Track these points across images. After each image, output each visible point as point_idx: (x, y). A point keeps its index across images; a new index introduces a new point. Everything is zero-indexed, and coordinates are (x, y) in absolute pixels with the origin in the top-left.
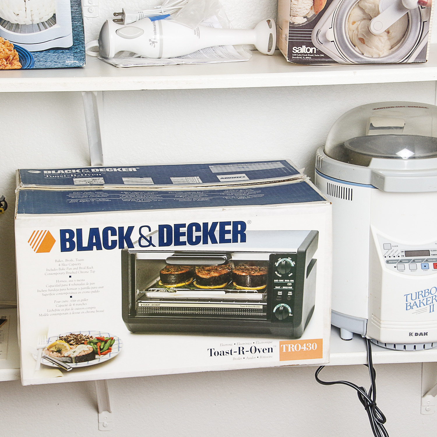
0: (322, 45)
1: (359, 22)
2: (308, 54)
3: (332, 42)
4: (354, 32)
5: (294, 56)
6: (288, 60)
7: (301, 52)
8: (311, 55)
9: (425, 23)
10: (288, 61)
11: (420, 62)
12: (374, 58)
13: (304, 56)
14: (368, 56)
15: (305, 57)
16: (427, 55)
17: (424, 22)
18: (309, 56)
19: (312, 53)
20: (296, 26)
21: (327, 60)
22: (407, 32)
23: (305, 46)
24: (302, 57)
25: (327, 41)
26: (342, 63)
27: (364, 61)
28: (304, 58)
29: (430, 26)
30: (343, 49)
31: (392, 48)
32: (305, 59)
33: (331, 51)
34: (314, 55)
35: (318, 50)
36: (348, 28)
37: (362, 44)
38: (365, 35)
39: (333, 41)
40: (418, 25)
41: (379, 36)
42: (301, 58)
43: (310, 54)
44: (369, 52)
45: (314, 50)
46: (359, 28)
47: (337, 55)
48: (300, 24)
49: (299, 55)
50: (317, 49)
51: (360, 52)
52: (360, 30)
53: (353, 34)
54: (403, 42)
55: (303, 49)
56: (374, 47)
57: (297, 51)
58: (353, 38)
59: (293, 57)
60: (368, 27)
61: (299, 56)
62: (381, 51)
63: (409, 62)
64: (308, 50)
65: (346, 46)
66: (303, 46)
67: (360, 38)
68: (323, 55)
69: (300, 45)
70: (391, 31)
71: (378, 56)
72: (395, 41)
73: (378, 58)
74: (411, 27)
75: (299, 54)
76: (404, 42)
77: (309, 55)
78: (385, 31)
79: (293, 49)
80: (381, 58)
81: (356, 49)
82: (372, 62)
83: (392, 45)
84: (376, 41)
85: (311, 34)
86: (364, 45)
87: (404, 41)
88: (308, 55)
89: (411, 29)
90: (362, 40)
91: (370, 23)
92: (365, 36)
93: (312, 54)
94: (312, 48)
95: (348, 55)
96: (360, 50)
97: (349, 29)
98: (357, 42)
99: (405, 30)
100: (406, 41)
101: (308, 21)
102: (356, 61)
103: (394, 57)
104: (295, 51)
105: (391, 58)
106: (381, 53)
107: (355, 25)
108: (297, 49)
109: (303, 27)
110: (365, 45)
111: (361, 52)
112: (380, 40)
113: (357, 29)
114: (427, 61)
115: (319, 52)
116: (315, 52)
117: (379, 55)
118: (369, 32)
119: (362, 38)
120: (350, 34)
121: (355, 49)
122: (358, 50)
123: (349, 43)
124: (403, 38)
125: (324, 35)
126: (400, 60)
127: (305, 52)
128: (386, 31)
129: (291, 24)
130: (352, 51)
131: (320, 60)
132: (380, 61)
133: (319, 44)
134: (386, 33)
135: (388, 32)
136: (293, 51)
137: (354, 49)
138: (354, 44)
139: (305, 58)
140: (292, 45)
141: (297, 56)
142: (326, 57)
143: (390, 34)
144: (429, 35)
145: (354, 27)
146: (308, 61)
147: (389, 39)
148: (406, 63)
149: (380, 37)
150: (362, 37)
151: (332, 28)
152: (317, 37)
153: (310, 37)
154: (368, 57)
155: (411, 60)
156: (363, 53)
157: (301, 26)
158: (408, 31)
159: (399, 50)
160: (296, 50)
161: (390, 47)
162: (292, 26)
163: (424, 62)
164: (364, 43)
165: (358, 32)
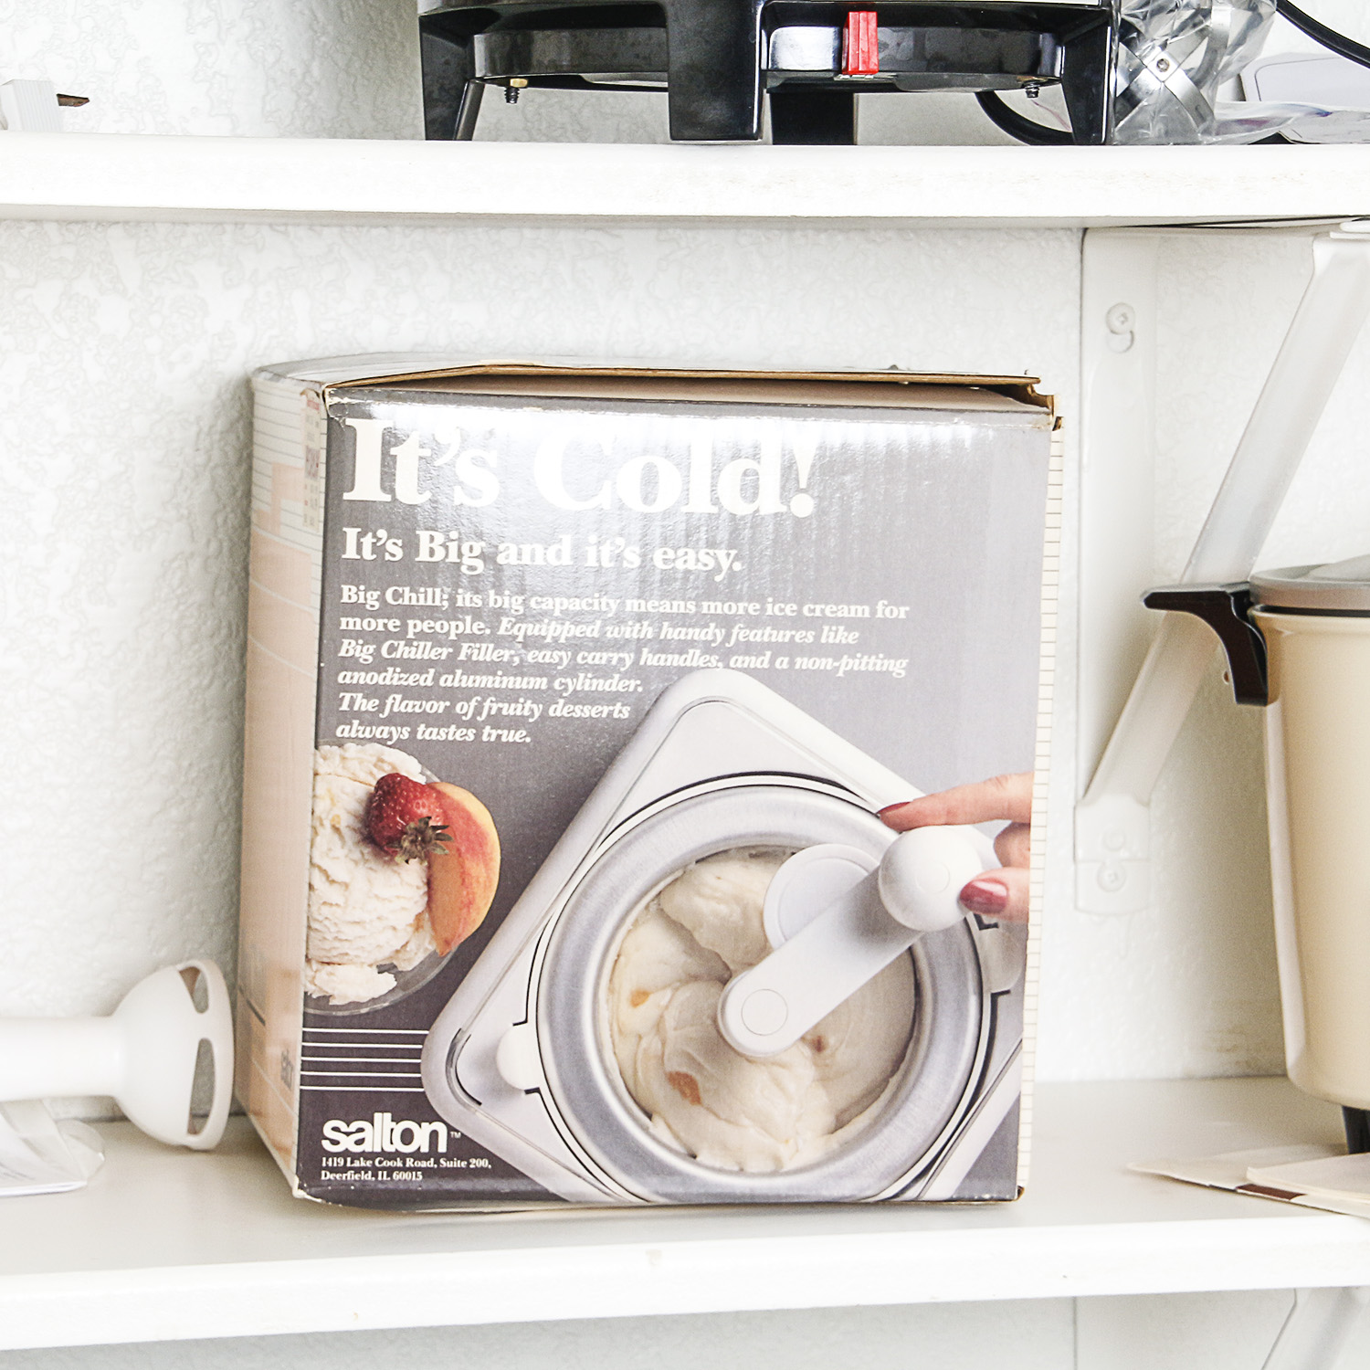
0: (480, 1113)
1: (668, 993)
2: (404, 1156)
3: (528, 1092)
4: (644, 1044)
5: (333, 1170)
6: (301, 1187)
7: (366, 1147)
8: (424, 1164)
9: (1002, 1000)
10: (299, 1193)
11: (987, 1196)
12: (753, 1175)
13: (383, 1169)
14: (718, 1165)
15: (390, 1171)
16: (1024, 1159)
17: (995, 997)
18: (411, 1169)
19: (425, 1149)
20: (340, 1014)
21: (505, 1186)
22: (911, 1045)
23: (388, 1116)
24: (375, 1171)
25: (503, 1090)
26: (586, 1202)
27: (702, 1191)
28: (383, 1176)
29: (1027, 1016)
30: (589, 1132)
31: (840, 1124)
32: (391, 1186)
33: (529, 1143)
34: (437, 1162)
35: (458, 1135)
36: (611, 1025)
37: (687, 1102)
38: (701, 1060)
39: (537, 1090)
40: (967, 1010)
41: (771, 1062)
42: (368, 1176)
43: (417, 1155)
44: (725, 1147)
45: (434, 1135)
46: (670, 1022)
47: (557, 1162)
48: (358, 1005)
49: (357, 1164)
50: (450, 1128)
51: (675, 1145)
52: (671, 1034)
53: (636, 1054)
54: (895, 1096)
55: (381, 1133)
56: (746, 1122)
57: (347, 1143)
58: (640, 1074)
59: (326, 1176)
60: (715, 1021)
61: (357, 1170)
62: (787, 1141)
63: (929, 1195)
64: (407, 1137)
65: (606, 1117)
66: (377, 1116)
67: (678, 1074)
68: (484, 1163)
69: (361, 1108)
70: (831, 1040)
71: (770, 1167)
72: (853, 1088)
73: (774, 1174)
74: (934, 1019)
75: (355, 1156)
76: (902, 1094)
77: (409, 1163)
78: (803, 1039)
79: (327, 1129)
80: (788, 1173)
81: (658, 1128)
82: (743, 1196)
83: (844, 1111)
84: (756, 1089)
85: (417, 1054)
86: (696, 1109)
87: (899, 1088)
88: (404, 1163)
89: (932, 1032)
90: (686, 1086)
91: (723, 995)
92: (699, 1064)
93: (426, 1157)
94: (427, 1128)
95: (614, 1161)
96: (677, 1137)
97: (616, 1028)
98: (659, 1092)
99: (904, 1035)
100: (911, 1092)
101: (404, 990)
102: (657, 1193)
103: (852, 1173)
104: (335, 1143)
105: (840, 1176)
106: (784, 1151)
107: (649, 1009)
108: (348, 1134)
109: (372, 1019)
110: (703, 1111)
111: (684, 1145)
112: (777, 1082)
113: (659, 1026)
114: (1020, 1191)
115: (464, 1146)
116: (442, 1148)
117: (777, 1160)
118: (718, 1046)
119: (686, 1076)
120: (626, 1051)
121: (652, 1130)
122: (666, 1136)
123: (620, 1099)
124: (893, 1073)
125: (489, 1061)
126: (885, 1183)
127: (389, 1149)
128: (809, 1037)
129: (312, 1004)
130: (634, 1140)
131: (465, 1185)
132: (783, 1192)
133: (464, 1104)
134: (807, 1051)
135: (818, 1045)
136: (326, 1145)
137: (645, 1129)
138: (643, 1104)
139: (390, 1175)
140: (316, 1110)
141: (344, 1169)
142: (502, 1169)
143: (827, 1052)
144: (1024, 1058)
145: (640, 1018)
146: (408, 1191)
147: (824, 1080)
148: (917, 1203)
149: (776, 1069)
150: (684, 1070)
151: (526, 1022)
152: (453, 1070)
153: (416, 1068)
154: (720, 1171)
155: (944, 1184)
156: (695, 1150)
157: (364, 1011)
158: (918, 1041)
159: (875, 1135)
160: (339, 1136)
161: (829, 1120)
162: (319, 1013)
163: (1008, 1197)
164: (697, 1100)
165: (664, 1044)
